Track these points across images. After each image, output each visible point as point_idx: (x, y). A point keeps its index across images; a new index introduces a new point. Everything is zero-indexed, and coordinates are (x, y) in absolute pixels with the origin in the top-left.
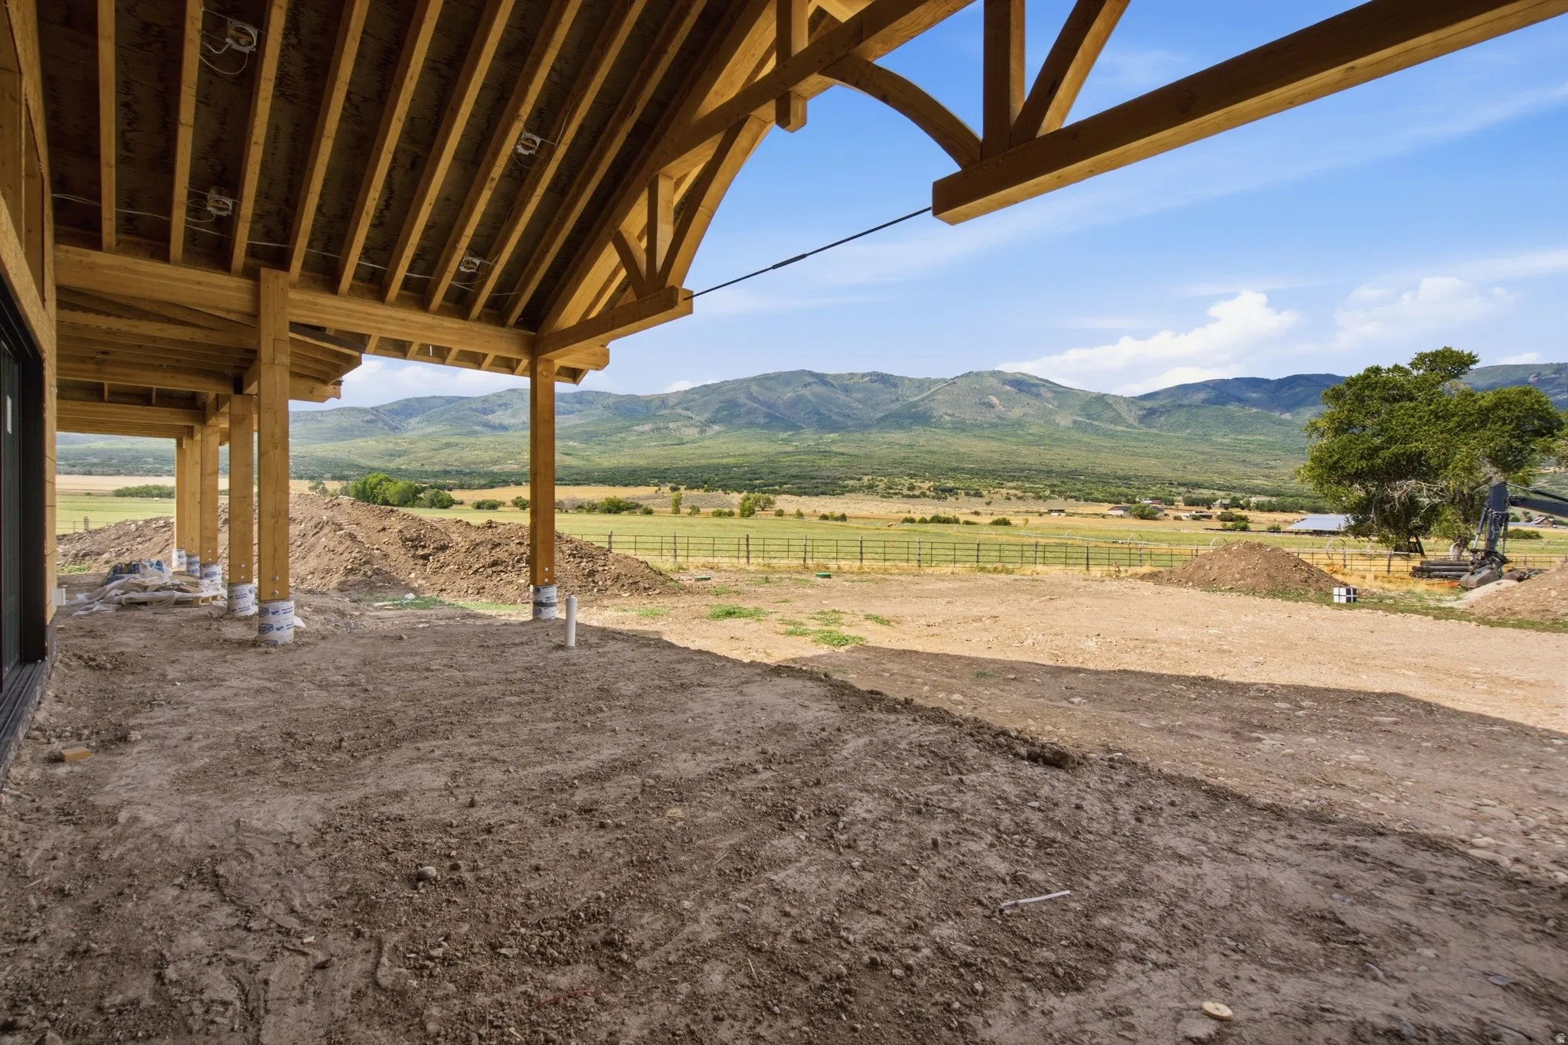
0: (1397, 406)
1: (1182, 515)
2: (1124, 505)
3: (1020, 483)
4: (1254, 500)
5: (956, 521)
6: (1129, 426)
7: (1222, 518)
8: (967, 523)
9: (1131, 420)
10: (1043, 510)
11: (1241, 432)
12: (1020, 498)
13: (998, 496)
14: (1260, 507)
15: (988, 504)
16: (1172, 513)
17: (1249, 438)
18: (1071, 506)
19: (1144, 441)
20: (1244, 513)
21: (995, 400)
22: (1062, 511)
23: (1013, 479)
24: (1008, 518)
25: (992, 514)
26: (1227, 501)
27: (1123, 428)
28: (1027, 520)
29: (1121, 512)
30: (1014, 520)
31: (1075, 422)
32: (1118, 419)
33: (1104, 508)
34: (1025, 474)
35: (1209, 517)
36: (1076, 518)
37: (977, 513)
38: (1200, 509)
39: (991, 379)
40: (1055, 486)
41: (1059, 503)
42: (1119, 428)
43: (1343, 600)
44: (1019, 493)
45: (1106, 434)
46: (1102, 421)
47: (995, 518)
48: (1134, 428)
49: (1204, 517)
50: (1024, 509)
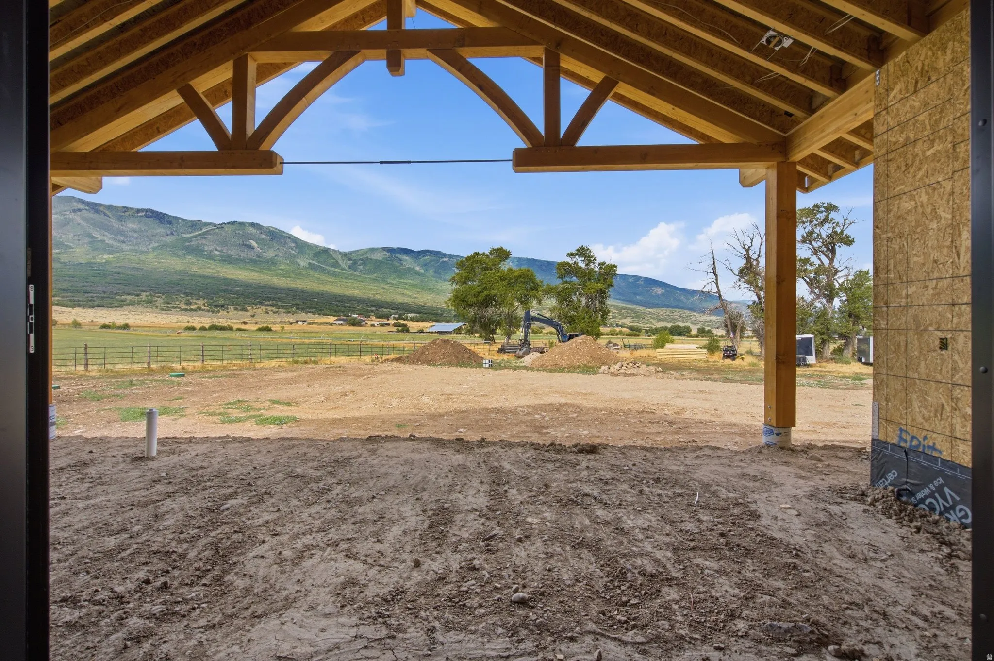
0: (487, 272)
1: (376, 323)
2: (342, 317)
3: (275, 302)
4: (409, 315)
5: (231, 329)
6: (342, 269)
7: (395, 325)
8: (239, 330)
9: (343, 265)
10: (291, 320)
11: (401, 278)
12: (275, 313)
13: (259, 311)
14: (412, 319)
15: (253, 316)
16: (369, 323)
17: (405, 281)
18: (310, 318)
19: (351, 279)
20: (405, 322)
21: (254, 243)
22: (305, 321)
23: (269, 299)
24: (268, 325)
25: (256, 323)
26: (396, 316)
27: (339, 271)
28: (283, 328)
29: (341, 322)
30: (274, 327)
31: (310, 264)
32: (336, 265)
33: (331, 319)
34: (278, 295)
35: (389, 325)
36: (314, 326)
37: (245, 323)
38: (384, 320)
39: (251, 229)
40: (299, 305)
41: (302, 316)
42: (336, 270)
43: (488, 366)
44: (275, 310)
45: (329, 273)
46: (326, 265)
47: (258, 326)
48: (346, 270)
49: (386, 324)
50: (279, 320)
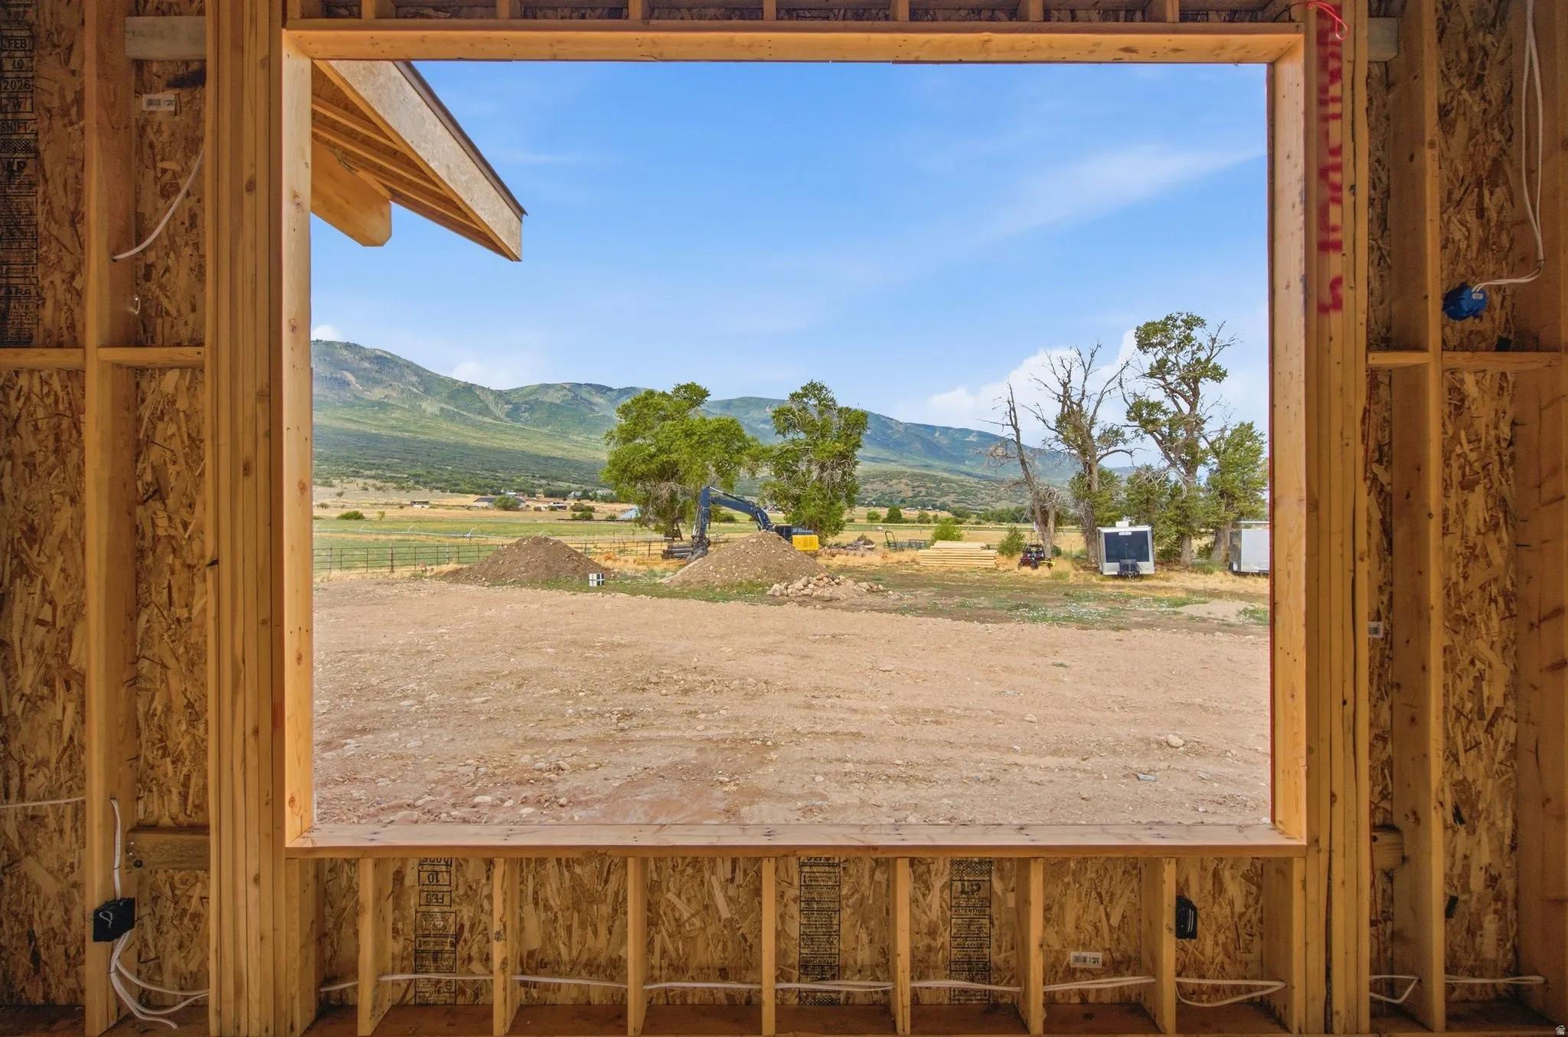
1: (541, 505)
2: (490, 496)
3: (380, 472)
4: (600, 492)
6: (496, 418)
7: (574, 509)
9: (498, 413)
10: (404, 502)
11: (591, 432)
12: (379, 489)
13: (354, 486)
14: (605, 499)
15: (340, 494)
16: (533, 504)
18: (435, 497)
19: (510, 435)
20: (591, 504)
21: (350, 377)
22: (427, 503)
23: (371, 466)
24: (360, 511)
25: (343, 507)
26: (579, 494)
27: (491, 420)
28: (384, 514)
29: (485, 504)
30: (369, 514)
31: (442, 409)
32: (485, 411)
33: (470, 499)
34: (387, 461)
35: (565, 508)
36: (440, 510)
37: (326, 506)
38: (557, 500)
39: (345, 352)
40: (420, 476)
41: (423, 494)
42: (487, 420)
44: (378, 484)
45: (474, 425)
46: (470, 412)
47: (345, 511)
48: (501, 420)
49: (560, 507)
50: (384, 501)
